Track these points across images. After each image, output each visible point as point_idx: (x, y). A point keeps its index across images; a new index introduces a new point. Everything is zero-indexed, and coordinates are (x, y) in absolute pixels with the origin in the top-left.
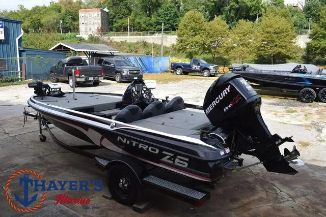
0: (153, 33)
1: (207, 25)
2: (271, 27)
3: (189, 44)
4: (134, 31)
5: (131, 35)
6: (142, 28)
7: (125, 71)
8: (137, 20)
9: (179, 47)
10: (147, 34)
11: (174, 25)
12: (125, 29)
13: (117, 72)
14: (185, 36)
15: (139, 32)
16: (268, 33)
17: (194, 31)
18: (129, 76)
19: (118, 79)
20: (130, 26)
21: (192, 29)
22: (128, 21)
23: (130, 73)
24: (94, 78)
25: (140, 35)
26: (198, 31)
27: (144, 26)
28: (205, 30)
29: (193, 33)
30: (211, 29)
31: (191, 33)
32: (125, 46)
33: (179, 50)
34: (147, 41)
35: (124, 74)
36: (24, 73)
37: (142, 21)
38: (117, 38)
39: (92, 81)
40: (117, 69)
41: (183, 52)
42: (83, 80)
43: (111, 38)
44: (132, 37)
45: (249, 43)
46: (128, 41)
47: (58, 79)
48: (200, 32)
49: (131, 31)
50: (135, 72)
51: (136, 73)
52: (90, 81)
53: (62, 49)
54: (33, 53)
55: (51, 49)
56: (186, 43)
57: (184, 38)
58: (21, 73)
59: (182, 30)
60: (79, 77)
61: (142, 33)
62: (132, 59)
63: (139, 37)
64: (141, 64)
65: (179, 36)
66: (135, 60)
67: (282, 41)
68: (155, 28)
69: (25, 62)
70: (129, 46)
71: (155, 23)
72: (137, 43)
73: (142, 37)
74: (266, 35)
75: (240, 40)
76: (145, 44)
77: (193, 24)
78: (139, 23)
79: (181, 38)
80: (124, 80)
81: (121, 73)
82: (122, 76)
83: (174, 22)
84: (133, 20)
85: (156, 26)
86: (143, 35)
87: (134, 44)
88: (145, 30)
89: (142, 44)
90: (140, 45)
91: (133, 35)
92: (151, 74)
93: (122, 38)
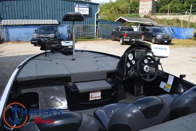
4: (172, 12)
5: (169, 15)
6: (177, 11)
7: (159, 36)
8: (174, 6)
10: (180, 14)
12: (166, 12)
13: (153, 36)
15: (175, 13)
18: (161, 40)
19: (153, 41)
20: (170, 10)
22: (168, 6)
23: (162, 38)
24: (136, 40)
25: (175, 15)
27: (178, 9)
32: (165, 22)
34: (179, 19)
36: (98, 34)
37: (177, 6)
38: (160, 17)
39: (134, 41)
40: (153, 34)
42: (128, 40)
43: (157, 16)
44: (170, 16)
46: (167, 19)
47: (115, 39)
49: (169, 12)
50: (166, 37)
51: (167, 38)
52: (133, 41)
53: (122, 21)
54: (104, 22)
55: (115, 21)
58: (96, 34)
60: (126, 38)
61: (176, 14)
62: (166, 28)
63: (174, 16)
64: (172, 32)
66: (168, 29)
69: (99, 27)
70: (167, 22)
71: (186, 7)
72: (173, 20)
73: (176, 16)
76: (178, 21)
78: (176, 8)
80: (157, 42)
81: (156, 38)
82: (156, 39)
84: (172, 6)
85: (187, 9)
86: (178, 15)
87: (171, 20)
88: (179, 12)
89: (176, 20)
90: (174, 21)
91: (171, 15)
92: (178, 39)
93: (164, 17)
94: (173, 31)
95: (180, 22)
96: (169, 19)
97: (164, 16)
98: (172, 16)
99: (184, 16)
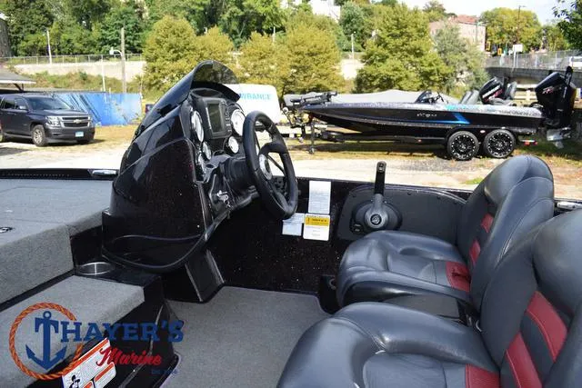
0: (97, 59)
1: (197, 42)
2: (303, 43)
3: (166, 74)
4: (60, 54)
5: (55, 62)
6: (75, 51)
7: (54, 119)
8: (65, 36)
9: (151, 80)
10: (86, 60)
11: (135, 44)
12: (43, 52)
14: (158, 60)
15: (70, 58)
16: (298, 54)
17: (174, 52)
18: (64, 131)
19: (38, 138)
20: (53, 47)
21: (170, 48)
22: (47, 37)
23: (66, 124)
25: (73, 61)
26: (182, 50)
27: (78, 45)
28: (194, 50)
29: (175, 55)
30: (204, 49)
31: (171, 55)
33: (150, 86)
34: (87, 73)
35: (51, 127)
37: (73, 37)
38: (28, 68)
40: (34, 117)
41: (158, 89)
43: (17, 67)
44: (58, 65)
45: (270, 70)
46: (51, 73)
48: (187, 53)
49: (53, 54)
50: (77, 121)
51: (80, 124)
56: (162, 72)
57: (157, 64)
59: (153, 49)
61: (75, 58)
63: (71, 65)
65: (149, 60)
67: (322, 67)
68: (100, 50)
70: (54, 82)
71: (99, 40)
72: (69, 76)
73: (76, 65)
74: (296, 57)
75: (255, 66)
76: (85, 78)
77: (173, 39)
78: (69, 41)
79: (153, 64)
80: (51, 141)
81: (44, 126)
82: (47, 131)
83: (134, 39)
84: (58, 36)
85: (102, 45)
86: (79, 61)
87: (63, 78)
88: (82, 53)
89: (78, 77)
90: (75, 79)
91: (60, 62)
92: (107, 127)
93: (39, 68)
94: (87, 104)
95: (89, 82)
96: (56, 74)
97: (40, 65)
98: (63, 65)
99: (98, 63)
